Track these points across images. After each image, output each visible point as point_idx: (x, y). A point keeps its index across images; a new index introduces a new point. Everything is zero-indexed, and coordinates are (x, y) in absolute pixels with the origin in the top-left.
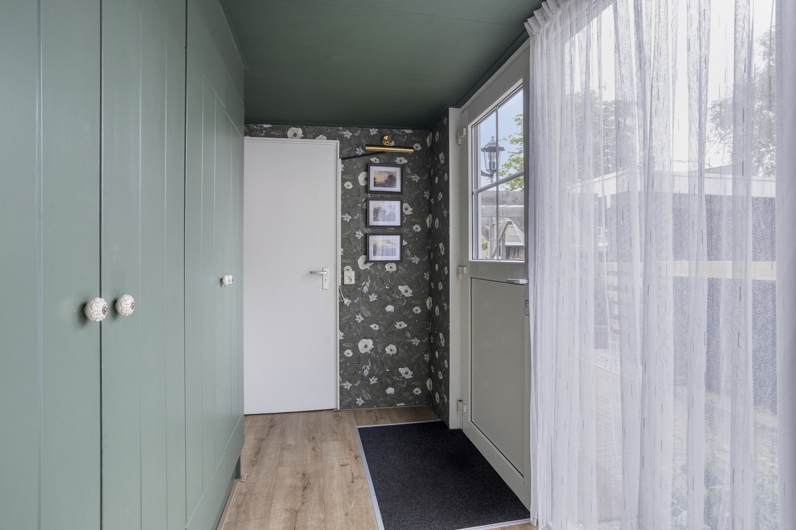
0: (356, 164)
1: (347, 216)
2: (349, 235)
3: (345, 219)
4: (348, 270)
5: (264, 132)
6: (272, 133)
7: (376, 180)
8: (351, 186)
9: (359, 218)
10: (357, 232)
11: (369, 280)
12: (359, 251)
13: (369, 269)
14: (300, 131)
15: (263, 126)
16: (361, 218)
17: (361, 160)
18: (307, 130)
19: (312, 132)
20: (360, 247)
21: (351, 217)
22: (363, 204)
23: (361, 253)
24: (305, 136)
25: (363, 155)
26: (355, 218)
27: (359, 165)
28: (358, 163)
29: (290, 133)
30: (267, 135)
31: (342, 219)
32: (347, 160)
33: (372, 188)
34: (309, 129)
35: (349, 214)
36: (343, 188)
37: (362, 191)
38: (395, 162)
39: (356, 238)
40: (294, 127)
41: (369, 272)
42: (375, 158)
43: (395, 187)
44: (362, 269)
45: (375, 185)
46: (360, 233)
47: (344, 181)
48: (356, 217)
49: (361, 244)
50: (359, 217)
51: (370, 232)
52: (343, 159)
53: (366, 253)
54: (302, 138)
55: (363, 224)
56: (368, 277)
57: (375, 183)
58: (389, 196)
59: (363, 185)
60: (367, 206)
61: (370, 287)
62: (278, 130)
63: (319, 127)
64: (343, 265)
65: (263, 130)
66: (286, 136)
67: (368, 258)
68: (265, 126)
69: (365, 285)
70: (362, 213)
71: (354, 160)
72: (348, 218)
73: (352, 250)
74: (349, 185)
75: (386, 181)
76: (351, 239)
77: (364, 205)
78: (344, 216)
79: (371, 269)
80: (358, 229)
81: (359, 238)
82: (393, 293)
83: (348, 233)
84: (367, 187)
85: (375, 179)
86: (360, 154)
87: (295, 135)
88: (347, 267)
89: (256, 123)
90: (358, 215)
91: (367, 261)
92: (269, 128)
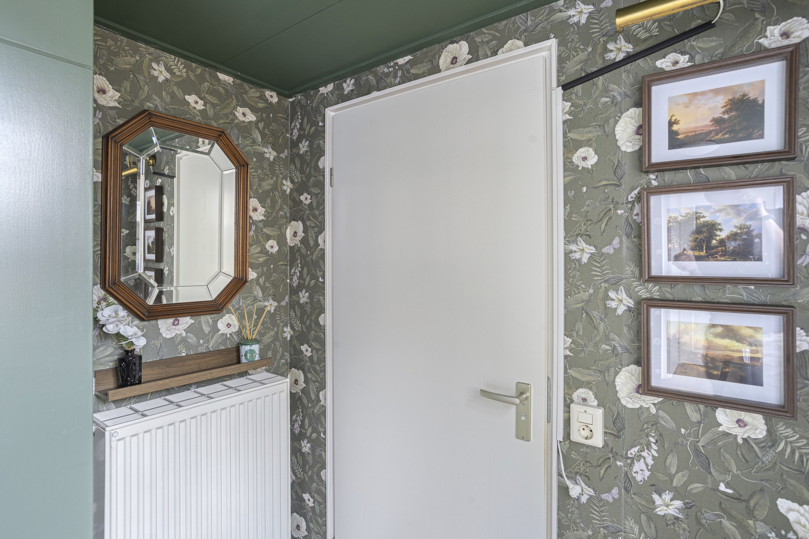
0: (606, 91)
1: (583, 245)
2: (588, 301)
3: (577, 256)
4: (584, 400)
5: (400, 73)
6: (412, 71)
7: (675, 127)
8: (593, 159)
9: (618, 251)
10: (612, 294)
11: (654, 447)
12: (619, 349)
13: (653, 410)
14: (462, 48)
15: (397, 63)
16: (625, 252)
17: (624, 76)
18: (478, 39)
19: (488, 42)
20: (622, 340)
21: (592, 249)
22: (632, 209)
23: (626, 357)
24: (475, 56)
25: (630, 59)
26: (605, 250)
27: (616, 91)
28: (612, 86)
29: (444, 60)
30: (405, 79)
31: (567, 254)
32: (579, 88)
33: (661, 152)
34: (484, 36)
35: (588, 238)
36: (569, 167)
37: (628, 167)
38: (760, 45)
39: (608, 312)
40: (452, 43)
41: (655, 422)
42: (672, 57)
43: (762, 136)
44: (630, 406)
45: (675, 142)
46: (623, 295)
47: (570, 146)
48: (608, 250)
49: (625, 329)
50: (620, 248)
51: (656, 295)
52: (566, 87)
53: (643, 359)
54: (469, 62)
55: (630, 269)
56: (648, 435)
57: (672, 135)
58: (730, 173)
59: (629, 150)
60: (646, 214)
61: (659, 466)
62: (422, 62)
63: (504, 22)
64: (571, 384)
65: (398, 70)
66: (436, 70)
67: (646, 375)
68: (401, 61)
69: (639, 457)
70: (628, 236)
71: (600, 80)
72: (584, 251)
73: (596, 345)
74: (587, 157)
75: (717, 121)
76: (595, 314)
77: (637, 209)
78: (573, 247)
79: (661, 413)
80: (615, 285)
81: (620, 312)
82: (750, 514)
83: (584, 296)
84: (642, 153)
85: (671, 124)
86: (621, 56)
87: (454, 61)
88: (582, 392)
89: (385, 62)
90: (616, 242)
91: (645, 387)
92: (407, 63)
